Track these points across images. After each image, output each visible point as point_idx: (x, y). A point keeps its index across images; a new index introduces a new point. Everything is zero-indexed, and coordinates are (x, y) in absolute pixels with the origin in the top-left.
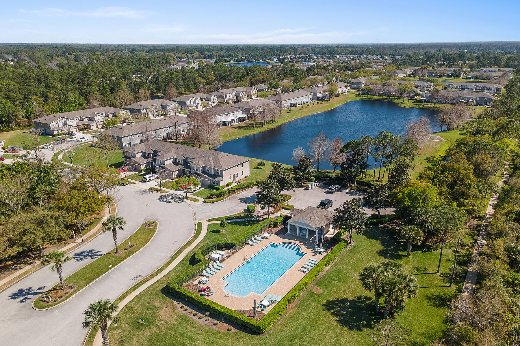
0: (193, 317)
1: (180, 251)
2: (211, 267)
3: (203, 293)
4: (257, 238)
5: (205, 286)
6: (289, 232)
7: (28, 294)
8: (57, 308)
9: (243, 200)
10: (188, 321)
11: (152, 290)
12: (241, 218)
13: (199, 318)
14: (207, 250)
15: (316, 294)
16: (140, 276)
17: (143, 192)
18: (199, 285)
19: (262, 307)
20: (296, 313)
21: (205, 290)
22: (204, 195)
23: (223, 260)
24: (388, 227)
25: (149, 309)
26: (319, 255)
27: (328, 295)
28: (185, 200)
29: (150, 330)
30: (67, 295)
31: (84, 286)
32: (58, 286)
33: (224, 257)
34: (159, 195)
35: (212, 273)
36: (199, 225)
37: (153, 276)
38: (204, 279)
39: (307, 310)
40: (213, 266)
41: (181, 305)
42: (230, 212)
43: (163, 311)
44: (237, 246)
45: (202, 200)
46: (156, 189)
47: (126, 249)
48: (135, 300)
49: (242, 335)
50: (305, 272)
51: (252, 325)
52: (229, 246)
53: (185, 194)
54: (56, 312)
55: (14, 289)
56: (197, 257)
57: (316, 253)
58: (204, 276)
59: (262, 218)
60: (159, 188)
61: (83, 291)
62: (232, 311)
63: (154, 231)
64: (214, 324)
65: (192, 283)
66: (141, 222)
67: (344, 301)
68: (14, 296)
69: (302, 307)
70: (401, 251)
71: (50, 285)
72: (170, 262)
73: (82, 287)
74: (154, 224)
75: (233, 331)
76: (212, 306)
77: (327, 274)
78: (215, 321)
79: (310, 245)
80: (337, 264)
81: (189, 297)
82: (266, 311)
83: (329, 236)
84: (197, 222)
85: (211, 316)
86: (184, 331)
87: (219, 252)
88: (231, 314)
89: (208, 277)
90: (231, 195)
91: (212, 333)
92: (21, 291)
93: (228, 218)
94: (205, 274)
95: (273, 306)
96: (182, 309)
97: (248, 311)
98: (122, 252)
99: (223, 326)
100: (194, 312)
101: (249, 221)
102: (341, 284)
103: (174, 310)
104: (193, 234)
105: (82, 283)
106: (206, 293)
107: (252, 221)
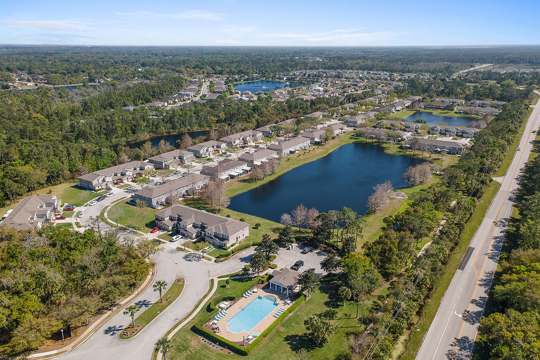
0: (210, 346)
1: (200, 302)
2: (220, 313)
3: (215, 331)
4: (250, 292)
5: (216, 326)
6: (270, 288)
7: (114, 330)
8: (133, 339)
9: (242, 260)
10: (207, 348)
11: (185, 329)
12: (240, 276)
13: (213, 346)
14: (218, 302)
15: (280, 332)
16: (177, 319)
17: (172, 252)
18: (213, 325)
19: (248, 339)
20: (268, 343)
21: (216, 329)
22: (215, 255)
23: (227, 308)
24: (337, 283)
25: (185, 341)
26: (287, 305)
27: (287, 332)
28: (202, 259)
29: (186, 353)
30: (137, 331)
31: (146, 326)
32: (130, 325)
33: (228, 306)
34: (183, 254)
35: (220, 317)
36: (212, 281)
37: (185, 319)
38: (216, 322)
39: (273, 342)
40: (221, 313)
41: (203, 338)
42: (233, 270)
43: (192, 342)
44: (236, 299)
45: (214, 259)
46: (182, 248)
47: (166, 300)
48: (176, 335)
49: (237, 356)
50: (276, 317)
51: (241, 351)
52: (232, 299)
53: (202, 254)
54: (133, 341)
55: (106, 327)
56: (211, 307)
57: (285, 303)
58: (215, 319)
59: (254, 276)
60: (183, 247)
61: (145, 329)
62: (231, 342)
63: (183, 286)
64: (221, 350)
65: (208, 324)
66: (174, 279)
67: (297, 336)
68: (107, 332)
69: (271, 340)
70: (340, 302)
71: (125, 325)
72: (195, 309)
73: (144, 326)
74: (182, 281)
75: (231, 353)
76: (220, 339)
77: (289, 319)
78: (222, 348)
79: (283, 297)
80: (297, 312)
81: (207, 334)
82: (250, 342)
83: (296, 291)
84: (211, 278)
85: (219, 345)
86: (205, 353)
87: (225, 302)
88: (230, 344)
89: (218, 320)
90: (234, 255)
91: (220, 354)
92: (110, 328)
93: (232, 276)
94: (217, 318)
95: (254, 339)
96: (203, 341)
97: (240, 342)
98: (164, 302)
99: (226, 351)
100: (210, 342)
101: (245, 278)
102: (297, 325)
103: (199, 341)
104: (208, 289)
105: (144, 324)
106: (217, 331)
107: (247, 278)
